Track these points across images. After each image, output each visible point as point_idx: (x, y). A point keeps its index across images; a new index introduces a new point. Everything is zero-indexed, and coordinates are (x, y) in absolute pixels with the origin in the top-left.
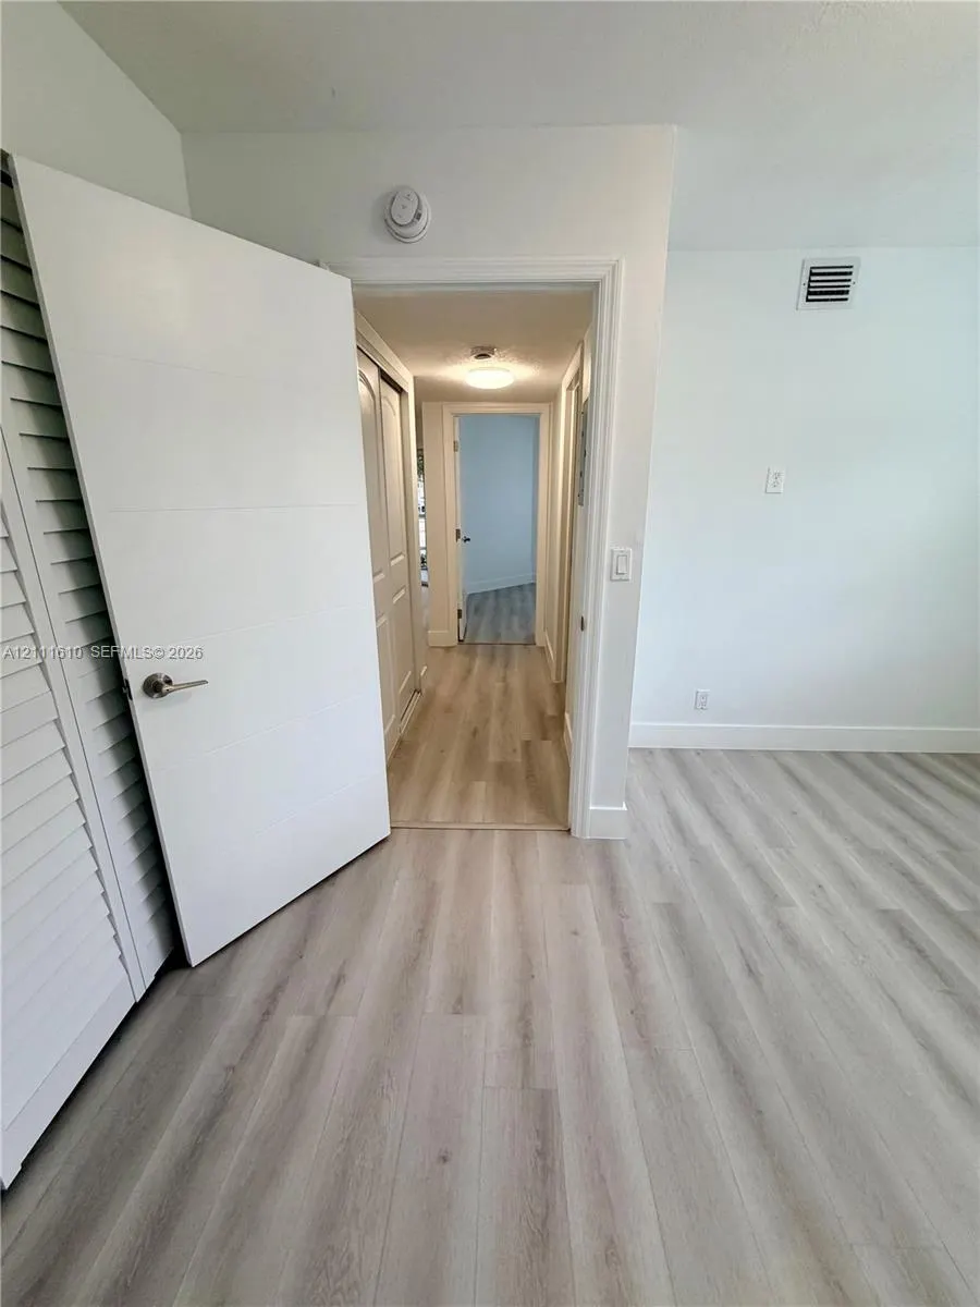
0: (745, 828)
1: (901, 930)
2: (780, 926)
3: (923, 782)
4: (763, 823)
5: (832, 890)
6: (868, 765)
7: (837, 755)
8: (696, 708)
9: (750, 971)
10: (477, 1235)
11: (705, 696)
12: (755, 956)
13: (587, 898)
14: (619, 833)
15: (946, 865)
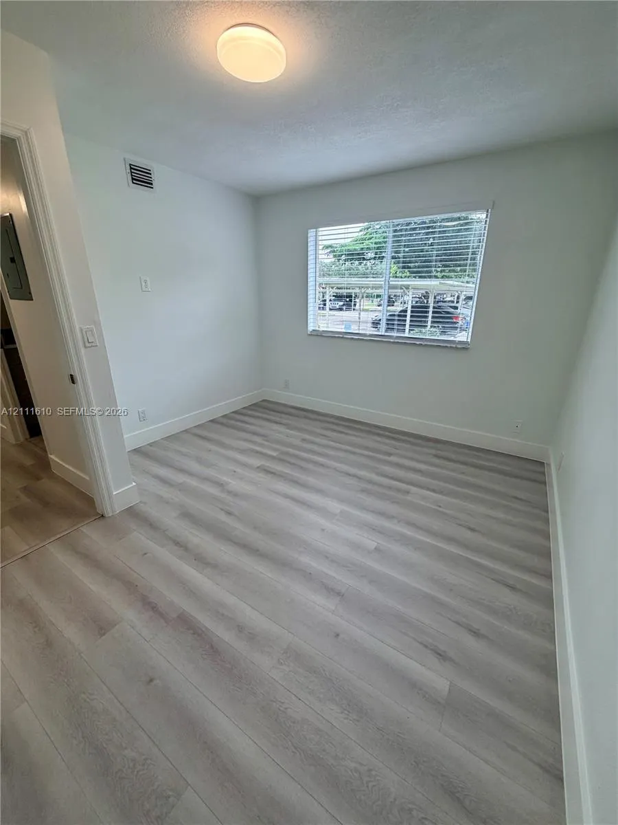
0: (195, 466)
1: (265, 470)
2: (229, 492)
3: (246, 419)
4: (199, 460)
5: (239, 470)
6: (225, 421)
7: (212, 421)
8: (140, 421)
9: (229, 513)
10: (187, 679)
11: (143, 412)
12: (228, 508)
13: (140, 537)
14: (134, 500)
15: (266, 443)
